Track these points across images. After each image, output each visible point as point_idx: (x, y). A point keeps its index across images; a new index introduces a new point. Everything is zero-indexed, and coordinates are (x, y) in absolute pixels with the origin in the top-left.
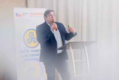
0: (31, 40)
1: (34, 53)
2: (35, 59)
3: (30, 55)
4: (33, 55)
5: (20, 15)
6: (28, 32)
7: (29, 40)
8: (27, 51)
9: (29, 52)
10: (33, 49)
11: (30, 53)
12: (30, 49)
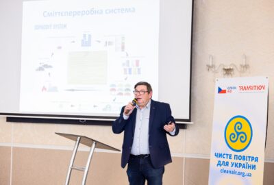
0: (236, 135)
1: (238, 161)
2: (240, 173)
3: (233, 165)
4: (236, 165)
5: (224, 92)
6: (233, 120)
7: (233, 136)
8: (227, 155)
9: (230, 158)
10: (238, 154)
11: (233, 160)
12: (233, 153)
